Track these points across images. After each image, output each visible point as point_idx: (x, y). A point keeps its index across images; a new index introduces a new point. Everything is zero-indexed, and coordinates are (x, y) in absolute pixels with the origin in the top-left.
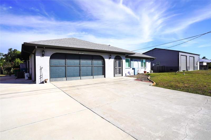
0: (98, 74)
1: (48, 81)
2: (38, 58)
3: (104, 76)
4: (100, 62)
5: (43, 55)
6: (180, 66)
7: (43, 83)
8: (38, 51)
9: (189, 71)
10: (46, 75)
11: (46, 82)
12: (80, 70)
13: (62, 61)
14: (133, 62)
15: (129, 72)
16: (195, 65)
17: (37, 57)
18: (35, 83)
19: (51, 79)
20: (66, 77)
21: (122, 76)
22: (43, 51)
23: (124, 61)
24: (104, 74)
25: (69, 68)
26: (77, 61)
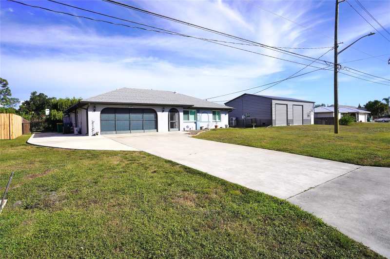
0: (150, 129)
1: (99, 134)
2: (90, 114)
3: (156, 130)
4: (152, 116)
5: (94, 111)
6: (273, 118)
7: (94, 135)
8: (91, 107)
9: (291, 125)
10: (97, 128)
11: (97, 135)
12: (130, 124)
13: (112, 116)
14: (200, 114)
15: (187, 127)
16: (305, 117)
17: (89, 112)
18: (88, 135)
19: (102, 132)
20: (115, 130)
21: (179, 130)
22: (95, 107)
23: (181, 114)
24: (156, 128)
25: (118, 122)
26: (126, 116)
